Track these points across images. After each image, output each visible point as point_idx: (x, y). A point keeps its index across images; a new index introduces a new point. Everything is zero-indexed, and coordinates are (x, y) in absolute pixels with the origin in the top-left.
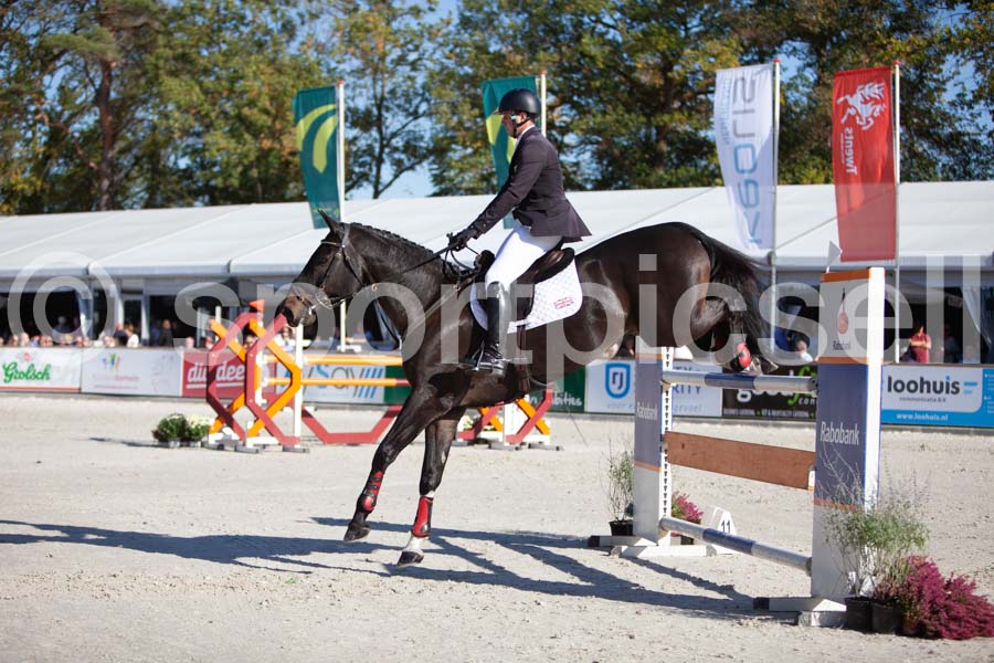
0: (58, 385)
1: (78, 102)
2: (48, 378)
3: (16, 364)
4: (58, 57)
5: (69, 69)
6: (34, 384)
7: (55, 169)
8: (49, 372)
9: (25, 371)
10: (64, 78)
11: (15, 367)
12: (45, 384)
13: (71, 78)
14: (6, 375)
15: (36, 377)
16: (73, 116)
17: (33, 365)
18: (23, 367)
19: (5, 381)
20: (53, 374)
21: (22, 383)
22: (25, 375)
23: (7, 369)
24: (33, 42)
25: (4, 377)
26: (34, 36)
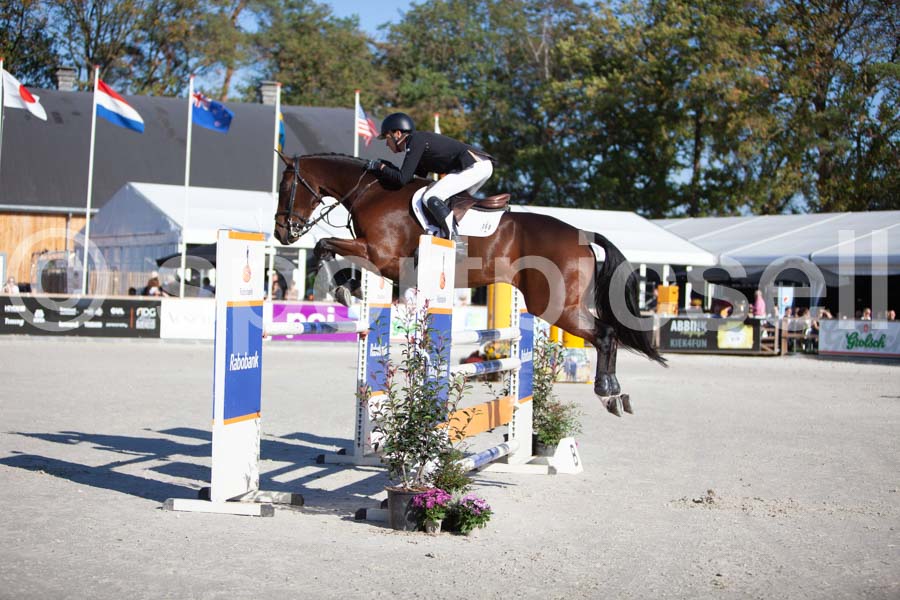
0: (891, 352)
1: (894, 118)
2: (883, 346)
3: (857, 334)
4: (877, 82)
5: (887, 91)
6: (871, 350)
7: (875, 174)
8: (884, 340)
9: (864, 339)
10: (883, 98)
11: (856, 337)
12: (881, 351)
13: (889, 98)
14: (849, 342)
15: (873, 345)
16: (891, 129)
17: (870, 336)
18: (863, 336)
19: (848, 348)
20: (888, 343)
21: (861, 350)
22: (864, 344)
23: (849, 338)
24: (858, 68)
25: (847, 344)
26: (859, 64)
